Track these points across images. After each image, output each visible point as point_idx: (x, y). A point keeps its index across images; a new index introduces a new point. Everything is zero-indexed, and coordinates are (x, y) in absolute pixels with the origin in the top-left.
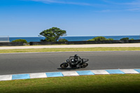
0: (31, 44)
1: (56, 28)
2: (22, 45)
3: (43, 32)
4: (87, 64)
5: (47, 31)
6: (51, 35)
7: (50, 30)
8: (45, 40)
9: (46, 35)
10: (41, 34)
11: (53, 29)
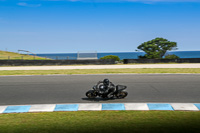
0: (126, 62)
1: (161, 39)
2: (114, 63)
3: (143, 45)
4: (126, 94)
5: (148, 43)
6: (154, 49)
7: (152, 42)
8: (144, 57)
9: (146, 49)
10: (139, 48)
11: (157, 41)
